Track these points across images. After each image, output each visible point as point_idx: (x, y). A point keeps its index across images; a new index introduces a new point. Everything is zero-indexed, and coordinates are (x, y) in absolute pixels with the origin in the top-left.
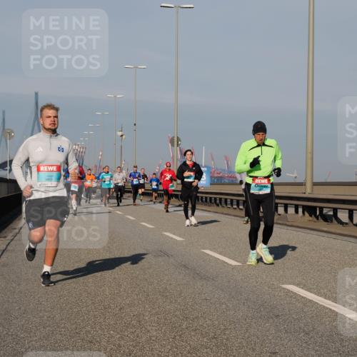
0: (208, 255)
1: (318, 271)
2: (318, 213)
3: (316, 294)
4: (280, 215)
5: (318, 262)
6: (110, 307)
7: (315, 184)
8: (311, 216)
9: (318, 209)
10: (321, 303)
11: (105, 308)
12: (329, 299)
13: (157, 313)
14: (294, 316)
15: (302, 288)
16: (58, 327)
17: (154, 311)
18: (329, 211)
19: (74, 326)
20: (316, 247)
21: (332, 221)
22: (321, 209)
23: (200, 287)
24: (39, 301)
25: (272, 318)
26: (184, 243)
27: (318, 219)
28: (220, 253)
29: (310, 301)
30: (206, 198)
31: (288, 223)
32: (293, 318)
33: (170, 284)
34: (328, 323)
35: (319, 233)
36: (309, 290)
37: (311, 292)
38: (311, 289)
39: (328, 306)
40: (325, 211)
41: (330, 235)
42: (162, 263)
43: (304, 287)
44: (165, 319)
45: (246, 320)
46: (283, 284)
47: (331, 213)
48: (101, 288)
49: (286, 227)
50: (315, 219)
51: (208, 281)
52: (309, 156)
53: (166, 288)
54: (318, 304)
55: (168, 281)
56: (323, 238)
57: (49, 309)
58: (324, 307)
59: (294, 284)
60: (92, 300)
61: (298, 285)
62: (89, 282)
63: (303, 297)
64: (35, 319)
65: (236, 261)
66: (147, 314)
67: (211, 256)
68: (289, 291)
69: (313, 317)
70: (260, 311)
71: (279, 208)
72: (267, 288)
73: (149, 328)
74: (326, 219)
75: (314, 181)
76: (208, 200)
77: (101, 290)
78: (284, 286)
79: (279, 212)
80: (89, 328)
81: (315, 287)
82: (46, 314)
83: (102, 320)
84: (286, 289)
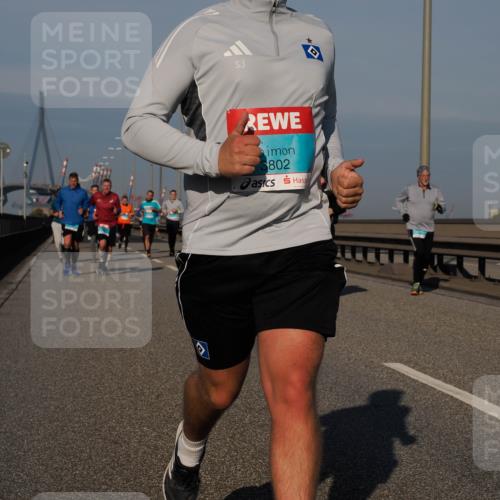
1: (435, 343)
2: (436, 263)
3: (431, 375)
4: (382, 265)
5: (436, 330)
6: (143, 394)
9: (436, 257)
10: (439, 389)
11: (137, 395)
12: (450, 383)
15: (413, 368)
16: (70, 421)
18: (452, 260)
19: (93, 420)
20: (433, 310)
21: (455, 274)
22: (441, 256)
27: (436, 271)
29: (424, 385)
31: (393, 276)
34: (448, 416)
36: (423, 370)
37: (425, 373)
38: (425, 368)
39: (449, 393)
40: (446, 260)
43: (415, 366)
46: (386, 361)
47: (454, 263)
49: (390, 282)
50: (432, 271)
54: (435, 389)
56: (441, 297)
57: (58, 396)
58: (443, 394)
59: (401, 361)
61: (407, 363)
63: (413, 380)
64: (38, 410)
68: (394, 372)
69: (427, 407)
70: (354, 399)
71: (381, 255)
72: (363, 368)
74: (448, 270)
78: (386, 364)
79: (382, 261)
80: (113, 423)
81: (430, 365)
82: (52, 403)
83: (131, 412)
84: (390, 368)
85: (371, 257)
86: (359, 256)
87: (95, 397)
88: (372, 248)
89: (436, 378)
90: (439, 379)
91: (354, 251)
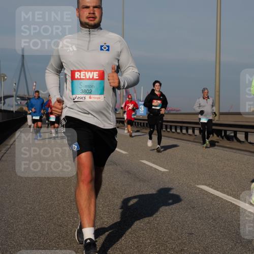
0: (145, 164)
1: (223, 175)
2: (223, 135)
3: (221, 192)
4: (196, 135)
5: (223, 169)
7: (221, 114)
8: (218, 136)
9: (223, 131)
12: (230, 195)
13: (108, 206)
14: (205, 207)
15: (212, 188)
16: (37, 215)
17: (106, 204)
18: (232, 133)
19: (49, 215)
20: (222, 158)
21: (233, 140)
22: (225, 131)
23: (138, 187)
24: (24, 197)
25: (190, 209)
26: (128, 156)
27: (223, 138)
28: (154, 163)
29: (217, 197)
30: (144, 123)
32: (205, 209)
33: (118, 185)
34: (229, 212)
35: (224, 149)
36: (216, 189)
37: (218, 191)
38: (217, 188)
39: (230, 201)
40: (228, 133)
41: (231, 150)
42: (112, 170)
43: (213, 187)
44: (114, 210)
45: (171, 210)
47: (233, 134)
48: (68, 187)
50: (221, 139)
51: (145, 182)
52: (217, 93)
53: (114, 188)
54: (223, 199)
55: (116, 182)
56: (226, 152)
57: (31, 202)
58: (227, 201)
59: (205, 184)
60: (62, 196)
61: (208, 185)
62: (60, 183)
63: (212, 194)
64: (21, 209)
65: (165, 168)
66: (101, 206)
67: (147, 165)
68: (202, 190)
69: (219, 208)
71: (195, 131)
72: (186, 188)
73: (102, 216)
74: (229, 138)
75: (220, 112)
76: (145, 125)
77: (68, 189)
78: (198, 186)
79: (196, 134)
80: (59, 216)
81: (220, 187)
82: (29, 206)
83: (68, 210)
84: (199, 188)
85: (190, 131)
86: (184, 131)
87: (50, 203)
88: (191, 127)
89: (223, 193)
90: (225, 193)
91: (181, 129)
